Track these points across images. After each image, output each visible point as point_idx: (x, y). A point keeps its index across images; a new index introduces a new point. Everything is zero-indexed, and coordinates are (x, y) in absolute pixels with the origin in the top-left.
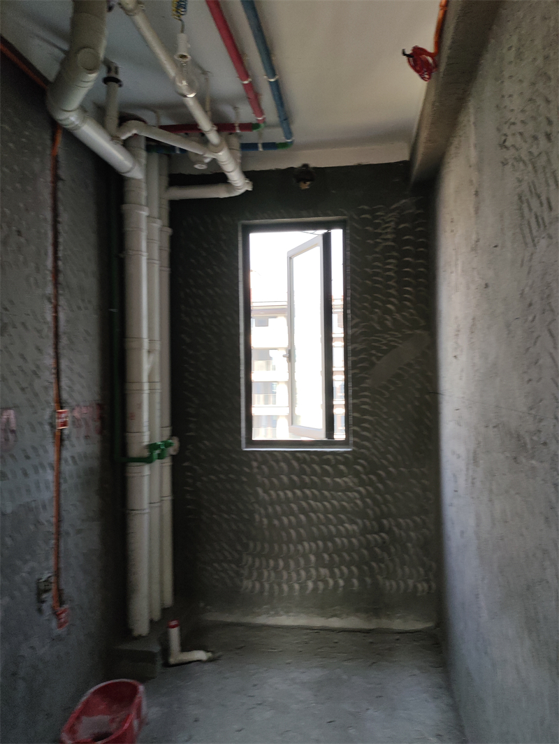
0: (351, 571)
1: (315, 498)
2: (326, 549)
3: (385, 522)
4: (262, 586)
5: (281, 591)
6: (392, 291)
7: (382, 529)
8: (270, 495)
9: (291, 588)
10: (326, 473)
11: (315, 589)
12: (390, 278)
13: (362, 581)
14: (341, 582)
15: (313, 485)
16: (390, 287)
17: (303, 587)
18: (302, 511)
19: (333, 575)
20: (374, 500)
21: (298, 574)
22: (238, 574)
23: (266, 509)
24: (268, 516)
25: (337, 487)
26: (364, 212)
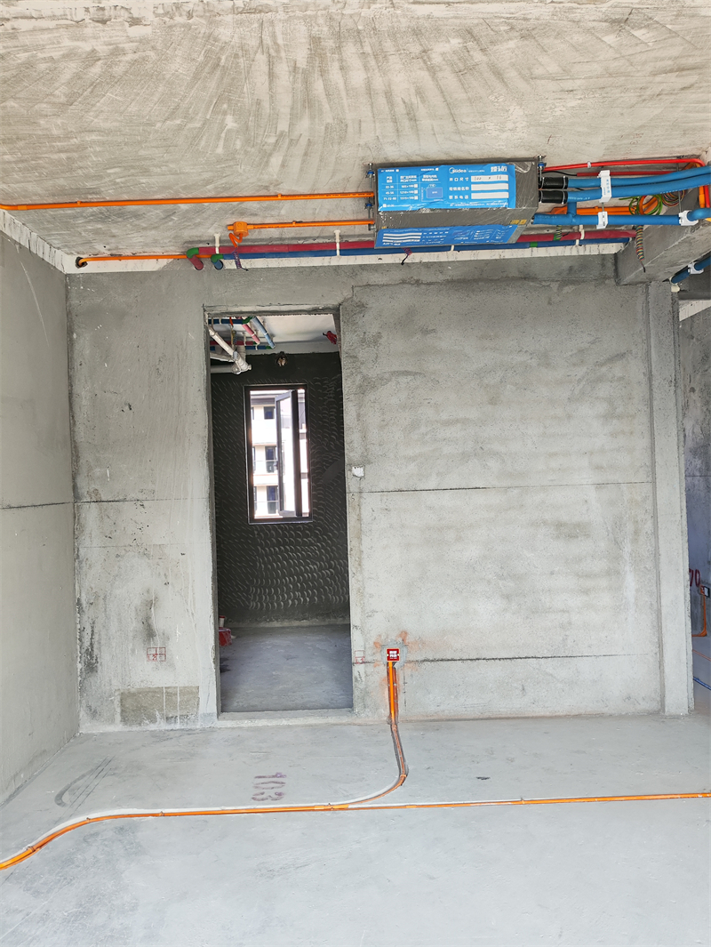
0: (313, 592)
1: (292, 551)
2: (299, 581)
3: (332, 562)
4: (262, 605)
5: (273, 606)
6: (334, 428)
7: (330, 567)
8: (265, 550)
9: (279, 605)
10: (299, 536)
11: (293, 604)
12: (333, 420)
13: (320, 598)
14: (308, 599)
15: (291, 543)
16: (333, 425)
17: (286, 604)
18: (285, 558)
19: (303, 596)
20: (326, 550)
21: (283, 596)
22: (248, 599)
23: (263, 559)
24: (264, 563)
25: (305, 544)
26: (317, 381)
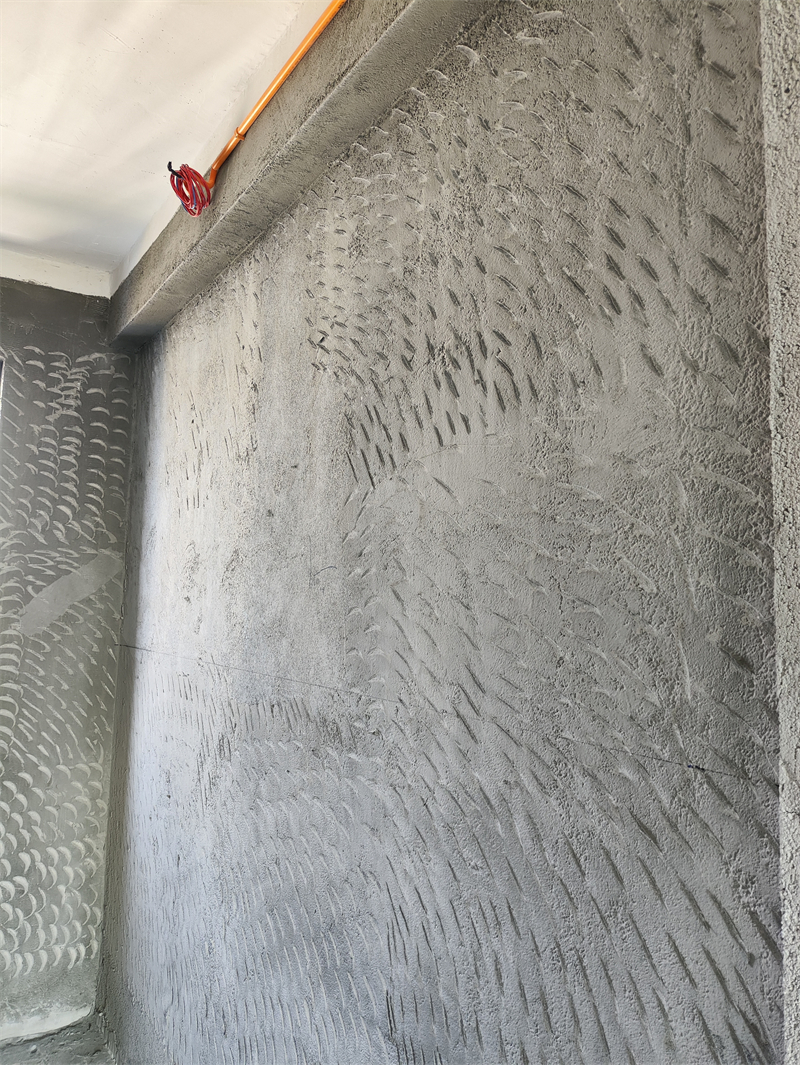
3: (25, 858)
6: (70, 486)
7: (18, 869)
12: (67, 465)
16: (67, 479)
26: (33, 356)
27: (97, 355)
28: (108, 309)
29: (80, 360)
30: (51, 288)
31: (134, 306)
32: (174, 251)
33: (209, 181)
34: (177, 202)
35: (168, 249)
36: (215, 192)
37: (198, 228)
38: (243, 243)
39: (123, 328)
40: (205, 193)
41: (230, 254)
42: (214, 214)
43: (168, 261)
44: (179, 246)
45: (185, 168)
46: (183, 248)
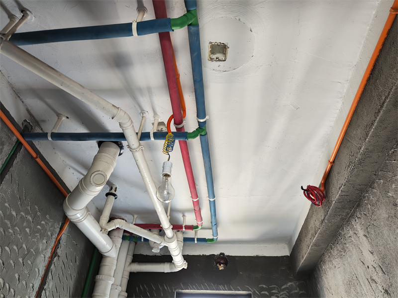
26: (263, 289)
27: (290, 284)
28: (290, 260)
29: (283, 287)
30: (265, 256)
31: (301, 257)
32: (313, 226)
33: (322, 189)
34: (310, 202)
35: (310, 226)
36: (326, 192)
37: (322, 211)
38: (348, 212)
39: (298, 268)
40: (322, 195)
41: (342, 219)
42: (329, 203)
43: (312, 232)
44: (315, 223)
45: (309, 187)
46: (318, 223)
